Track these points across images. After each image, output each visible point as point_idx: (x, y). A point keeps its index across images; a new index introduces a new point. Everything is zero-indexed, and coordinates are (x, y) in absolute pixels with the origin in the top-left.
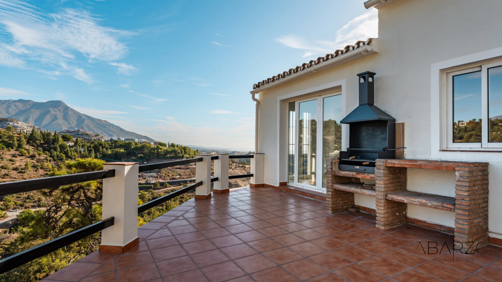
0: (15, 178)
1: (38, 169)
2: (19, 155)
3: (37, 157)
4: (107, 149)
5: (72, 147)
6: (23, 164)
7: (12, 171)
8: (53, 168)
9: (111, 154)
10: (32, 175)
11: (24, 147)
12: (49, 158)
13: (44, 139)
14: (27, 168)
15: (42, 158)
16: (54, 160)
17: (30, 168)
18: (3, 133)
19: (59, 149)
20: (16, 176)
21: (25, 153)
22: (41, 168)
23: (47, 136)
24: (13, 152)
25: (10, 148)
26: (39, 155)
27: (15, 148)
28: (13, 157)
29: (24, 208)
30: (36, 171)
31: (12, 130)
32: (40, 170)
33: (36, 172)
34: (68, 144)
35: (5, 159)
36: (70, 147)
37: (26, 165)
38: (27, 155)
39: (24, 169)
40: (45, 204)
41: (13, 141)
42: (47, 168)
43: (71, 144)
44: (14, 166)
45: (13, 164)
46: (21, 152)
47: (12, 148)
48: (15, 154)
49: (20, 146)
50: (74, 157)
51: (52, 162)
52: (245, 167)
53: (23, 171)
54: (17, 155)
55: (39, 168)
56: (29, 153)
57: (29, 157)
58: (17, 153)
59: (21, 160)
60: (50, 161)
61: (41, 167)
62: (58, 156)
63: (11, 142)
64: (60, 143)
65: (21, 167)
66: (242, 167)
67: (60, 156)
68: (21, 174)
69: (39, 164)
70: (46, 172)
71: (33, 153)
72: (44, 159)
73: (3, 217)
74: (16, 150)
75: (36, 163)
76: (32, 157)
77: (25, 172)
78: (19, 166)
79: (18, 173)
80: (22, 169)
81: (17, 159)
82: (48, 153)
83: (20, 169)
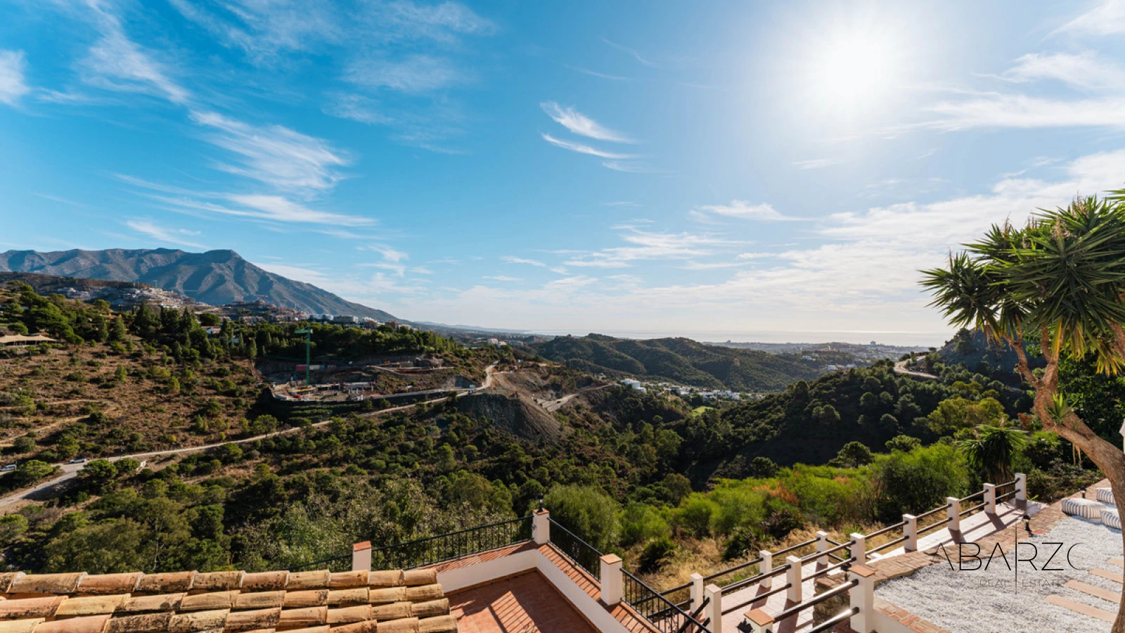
0: (92, 398)
1: (142, 378)
2: (109, 354)
3: (145, 356)
4: (281, 340)
5: (217, 336)
6: (112, 370)
7: (89, 384)
8: (172, 375)
9: (287, 347)
10: (129, 391)
11: (123, 338)
12: (168, 358)
13: (164, 323)
14: (120, 379)
15: (153, 358)
16: (178, 361)
17: (125, 379)
18: (85, 312)
19: (189, 341)
20: (94, 395)
21: (122, 350)
22: (148, 377)
23: (169, 317)
24: (98, 347)
25: (93, 341)
26: (149, 352)
27: (104, 341)
28: (97, 357)
29: (98, 455)
30: (137, 383)
31: (104, 307)
32: (145, 380)
33: (136, 385)
34: (209, 332)
35: (78, 363)
36: (211, 336)
37: (118, 372)
38: (126, 352)
39: (113, 380)
40: (143, 445)
41: (101, 327)
42: (161, 378)
43: (216, 330)
44: (94, 375)
45: (93, 371)
46: (113, 348)
47: (98, 341)
48: (103, 351)
49: (114, 336)
50: (216, 356)
51: (173, 366)
52: (538, 366)
53: (110, 383)
54: (105, 354)
55: (143, 376)
56: (128, 348)
57: (127, 358)
58: (107, 349)
59: (111, 362)
60: (169, 363)
61: (148, 374)
62: (185, 353)
63: (97, 329)
64: (193, 329)
65: (109, 377)
66: (532, 366)
67: (189, 352)
68: (106, 390)
69: (145, 369)
70: (158, 385)
71: (138, 349)
72: (158, 360)
73: (51, 474)
74: (104, 345)
75: (141, 368)
76: (135, 356)
77: (113, 386)
78: (105, 374)
79: (99, 388)
80: (108, 381)
81: (104, 361)
82: (167, 347)
83: (105, 381)
